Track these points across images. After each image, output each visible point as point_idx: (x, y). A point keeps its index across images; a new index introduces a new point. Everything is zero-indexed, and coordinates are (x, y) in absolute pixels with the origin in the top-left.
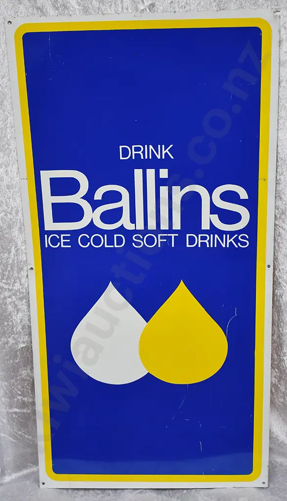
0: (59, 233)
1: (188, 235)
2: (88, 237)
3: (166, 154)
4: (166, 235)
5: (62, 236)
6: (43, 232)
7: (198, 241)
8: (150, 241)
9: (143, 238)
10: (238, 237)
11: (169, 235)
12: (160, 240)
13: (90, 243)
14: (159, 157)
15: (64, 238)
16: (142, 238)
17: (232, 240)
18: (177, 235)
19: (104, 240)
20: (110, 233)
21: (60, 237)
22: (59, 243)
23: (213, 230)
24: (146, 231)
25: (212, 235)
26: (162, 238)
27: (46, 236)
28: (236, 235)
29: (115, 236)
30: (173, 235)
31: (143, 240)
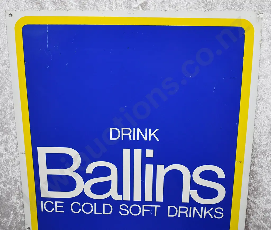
0: (54, 200)
1: (169, 207)
2: (80, 205)
3: (152, 136)
4: (150, 206)
5: (56, 202)
6: (39, 198)
7: (179, 212)
8: (135, 210)
9: (129, 207)
10: (214, 210)
11: (152, 206)
12: (144, 210)
13: (81, 210)
14: (146, 139)
15: (58, 204)
16: (127, 207)
17: (208, 212)
18: (160, 206)
19: (94, 208)
20: (99, 203)
21: (54, 203)
22: (53, 209)
23: (192, 203)
24: (131, 202)
25: (191, 208)
26: (145, 208)
27: (42, 202)
28: (213, 208)
29: (104, 205)
30: (156, 206)
31: (128, 209)
